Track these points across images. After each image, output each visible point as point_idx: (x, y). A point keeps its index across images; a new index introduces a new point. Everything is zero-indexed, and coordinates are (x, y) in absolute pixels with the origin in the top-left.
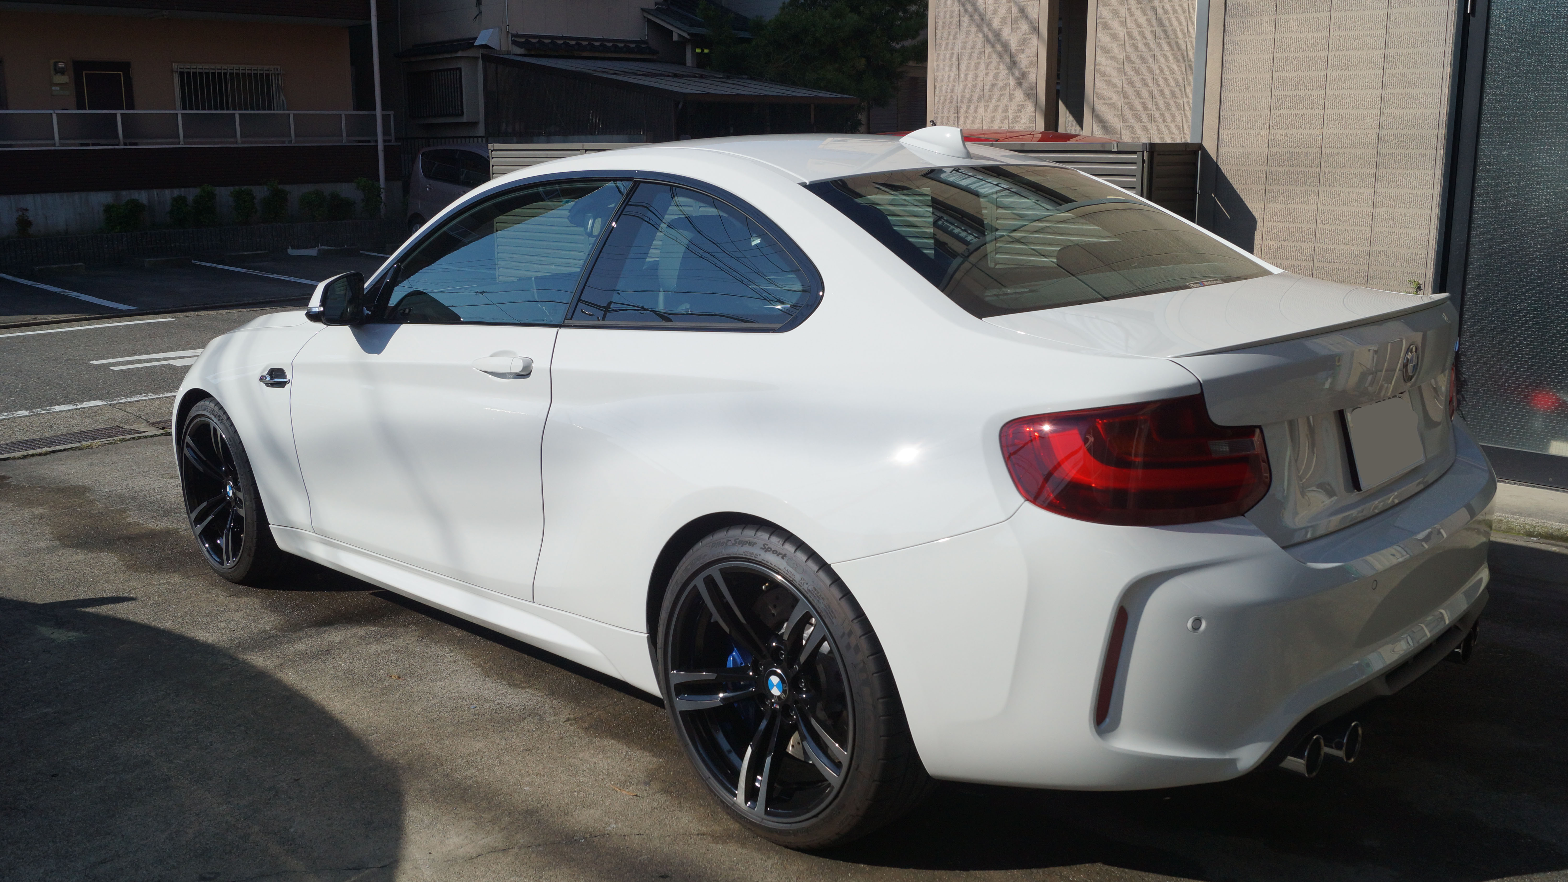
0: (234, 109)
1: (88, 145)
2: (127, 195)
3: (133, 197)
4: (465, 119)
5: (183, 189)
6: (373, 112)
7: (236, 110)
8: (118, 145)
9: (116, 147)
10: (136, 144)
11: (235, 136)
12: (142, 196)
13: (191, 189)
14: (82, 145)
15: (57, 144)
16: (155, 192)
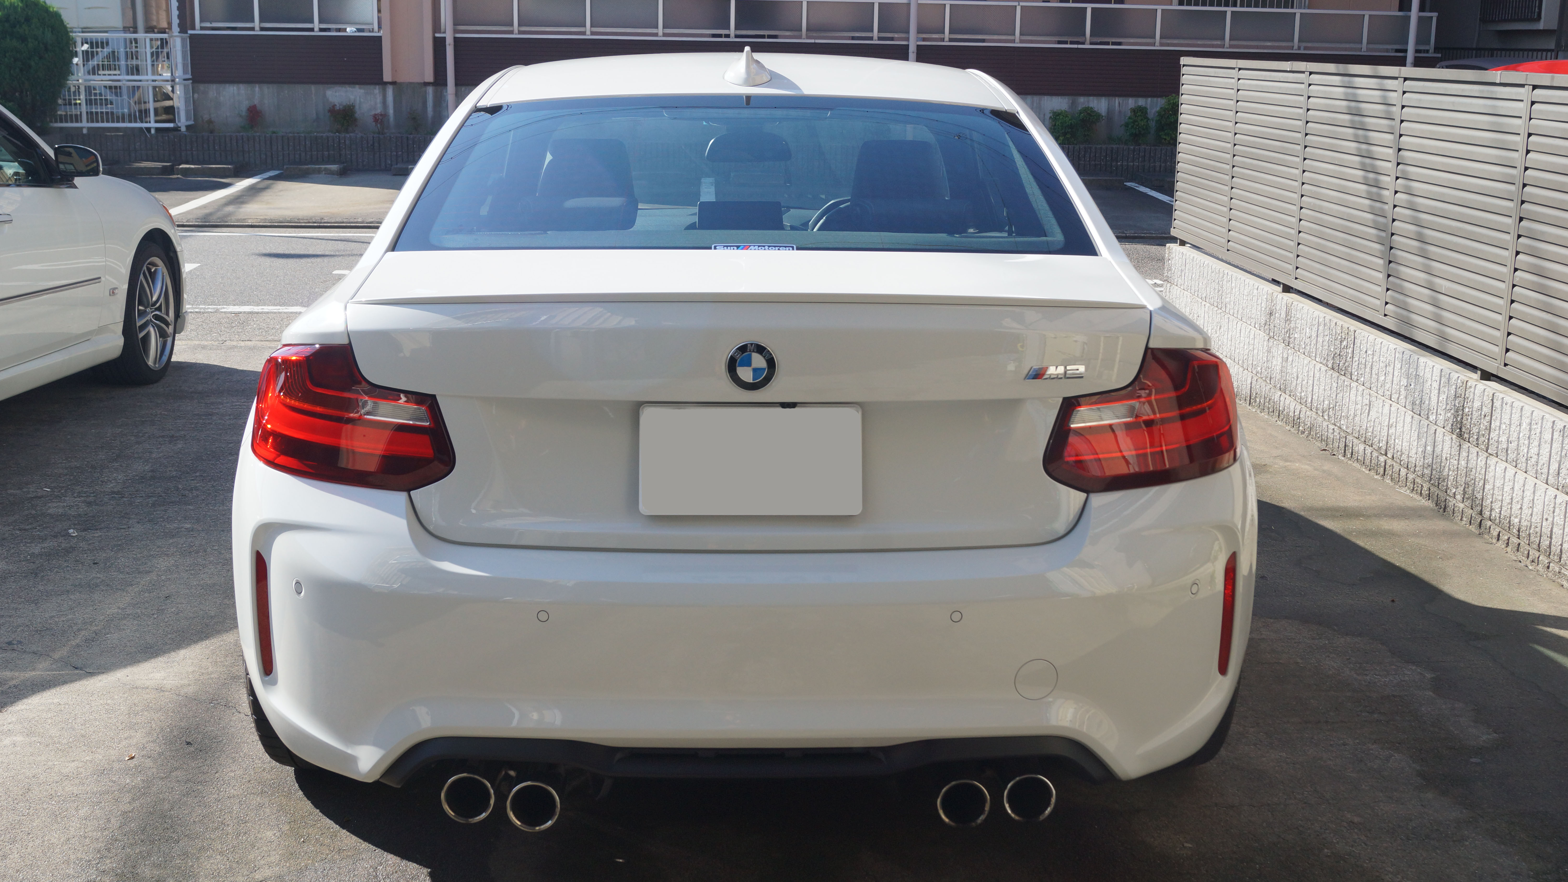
0: (1227, 5)
1: (1066, 43)
2: (1083, 102)
3: (1091, 105)
4: (1541, 26)
5: (1149, 99)
6: (1408, 13)
7: (1228, 6)
8: (1083, 43)
9: (1080, 46)
10: (1120, 44)
11: (1223, 39)
12: (1100, 105)
13: (1159, 99)
14: (1059, 42)
15: (1017, 40)
16: (1117, 100)
